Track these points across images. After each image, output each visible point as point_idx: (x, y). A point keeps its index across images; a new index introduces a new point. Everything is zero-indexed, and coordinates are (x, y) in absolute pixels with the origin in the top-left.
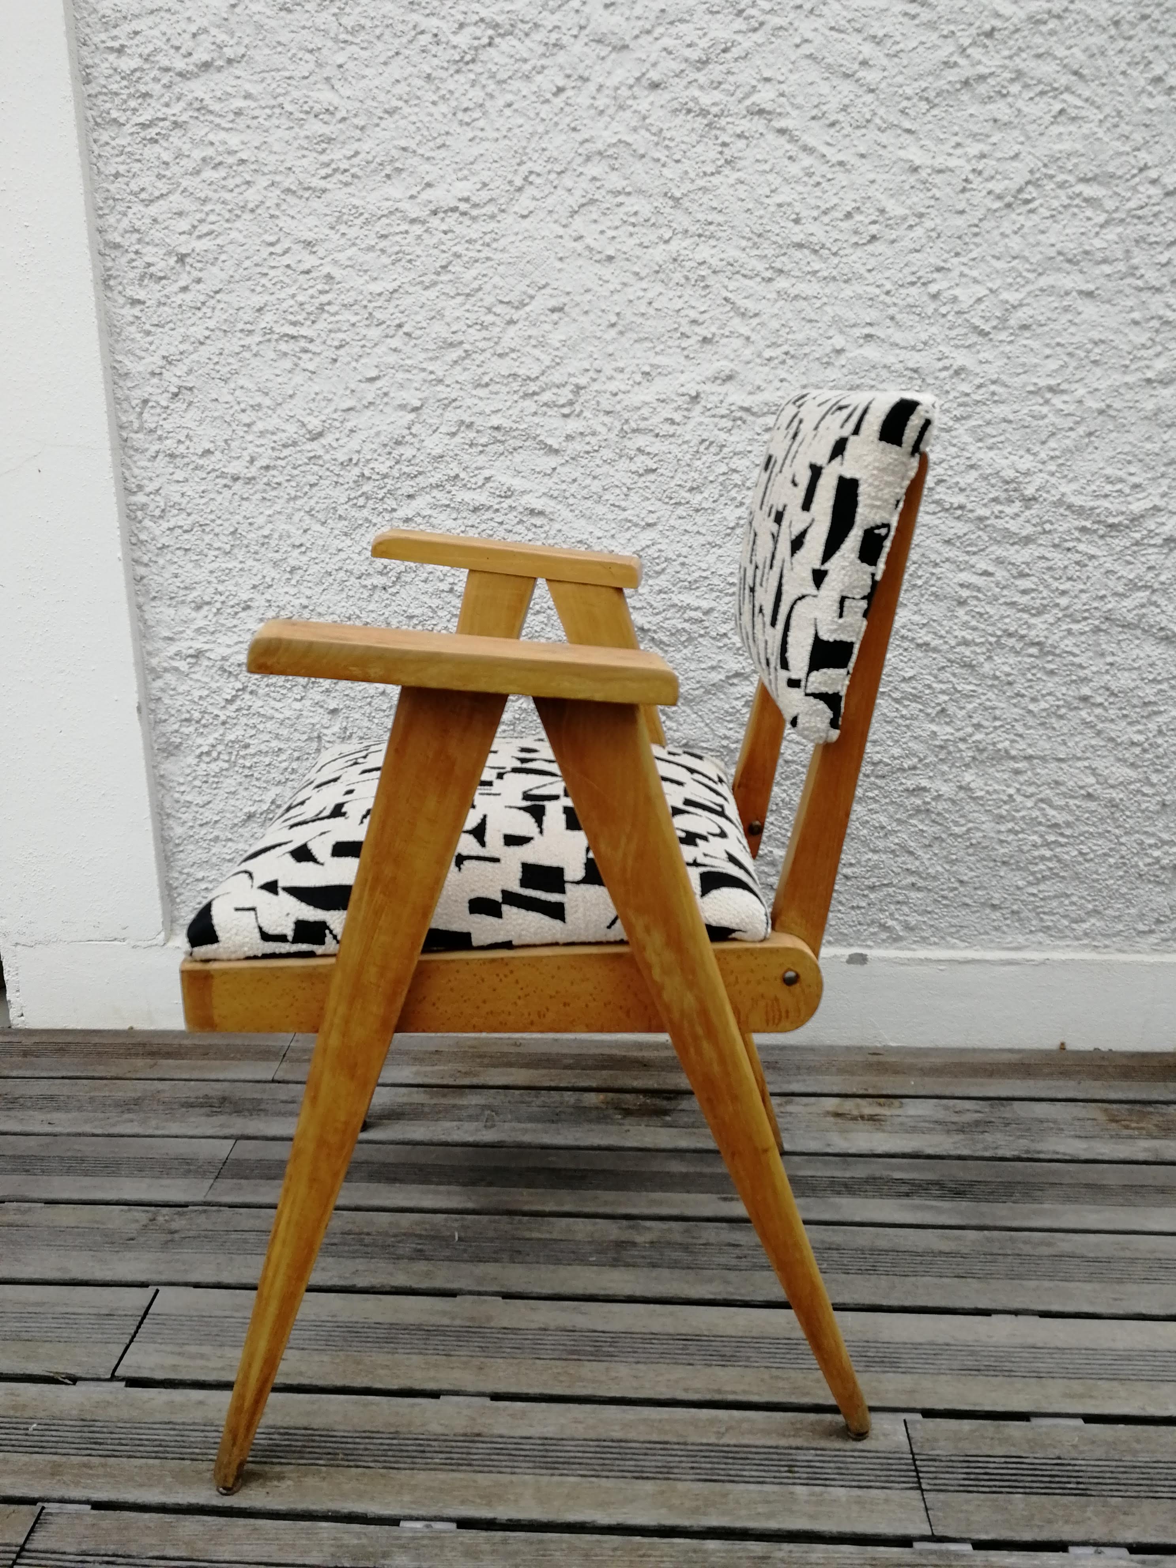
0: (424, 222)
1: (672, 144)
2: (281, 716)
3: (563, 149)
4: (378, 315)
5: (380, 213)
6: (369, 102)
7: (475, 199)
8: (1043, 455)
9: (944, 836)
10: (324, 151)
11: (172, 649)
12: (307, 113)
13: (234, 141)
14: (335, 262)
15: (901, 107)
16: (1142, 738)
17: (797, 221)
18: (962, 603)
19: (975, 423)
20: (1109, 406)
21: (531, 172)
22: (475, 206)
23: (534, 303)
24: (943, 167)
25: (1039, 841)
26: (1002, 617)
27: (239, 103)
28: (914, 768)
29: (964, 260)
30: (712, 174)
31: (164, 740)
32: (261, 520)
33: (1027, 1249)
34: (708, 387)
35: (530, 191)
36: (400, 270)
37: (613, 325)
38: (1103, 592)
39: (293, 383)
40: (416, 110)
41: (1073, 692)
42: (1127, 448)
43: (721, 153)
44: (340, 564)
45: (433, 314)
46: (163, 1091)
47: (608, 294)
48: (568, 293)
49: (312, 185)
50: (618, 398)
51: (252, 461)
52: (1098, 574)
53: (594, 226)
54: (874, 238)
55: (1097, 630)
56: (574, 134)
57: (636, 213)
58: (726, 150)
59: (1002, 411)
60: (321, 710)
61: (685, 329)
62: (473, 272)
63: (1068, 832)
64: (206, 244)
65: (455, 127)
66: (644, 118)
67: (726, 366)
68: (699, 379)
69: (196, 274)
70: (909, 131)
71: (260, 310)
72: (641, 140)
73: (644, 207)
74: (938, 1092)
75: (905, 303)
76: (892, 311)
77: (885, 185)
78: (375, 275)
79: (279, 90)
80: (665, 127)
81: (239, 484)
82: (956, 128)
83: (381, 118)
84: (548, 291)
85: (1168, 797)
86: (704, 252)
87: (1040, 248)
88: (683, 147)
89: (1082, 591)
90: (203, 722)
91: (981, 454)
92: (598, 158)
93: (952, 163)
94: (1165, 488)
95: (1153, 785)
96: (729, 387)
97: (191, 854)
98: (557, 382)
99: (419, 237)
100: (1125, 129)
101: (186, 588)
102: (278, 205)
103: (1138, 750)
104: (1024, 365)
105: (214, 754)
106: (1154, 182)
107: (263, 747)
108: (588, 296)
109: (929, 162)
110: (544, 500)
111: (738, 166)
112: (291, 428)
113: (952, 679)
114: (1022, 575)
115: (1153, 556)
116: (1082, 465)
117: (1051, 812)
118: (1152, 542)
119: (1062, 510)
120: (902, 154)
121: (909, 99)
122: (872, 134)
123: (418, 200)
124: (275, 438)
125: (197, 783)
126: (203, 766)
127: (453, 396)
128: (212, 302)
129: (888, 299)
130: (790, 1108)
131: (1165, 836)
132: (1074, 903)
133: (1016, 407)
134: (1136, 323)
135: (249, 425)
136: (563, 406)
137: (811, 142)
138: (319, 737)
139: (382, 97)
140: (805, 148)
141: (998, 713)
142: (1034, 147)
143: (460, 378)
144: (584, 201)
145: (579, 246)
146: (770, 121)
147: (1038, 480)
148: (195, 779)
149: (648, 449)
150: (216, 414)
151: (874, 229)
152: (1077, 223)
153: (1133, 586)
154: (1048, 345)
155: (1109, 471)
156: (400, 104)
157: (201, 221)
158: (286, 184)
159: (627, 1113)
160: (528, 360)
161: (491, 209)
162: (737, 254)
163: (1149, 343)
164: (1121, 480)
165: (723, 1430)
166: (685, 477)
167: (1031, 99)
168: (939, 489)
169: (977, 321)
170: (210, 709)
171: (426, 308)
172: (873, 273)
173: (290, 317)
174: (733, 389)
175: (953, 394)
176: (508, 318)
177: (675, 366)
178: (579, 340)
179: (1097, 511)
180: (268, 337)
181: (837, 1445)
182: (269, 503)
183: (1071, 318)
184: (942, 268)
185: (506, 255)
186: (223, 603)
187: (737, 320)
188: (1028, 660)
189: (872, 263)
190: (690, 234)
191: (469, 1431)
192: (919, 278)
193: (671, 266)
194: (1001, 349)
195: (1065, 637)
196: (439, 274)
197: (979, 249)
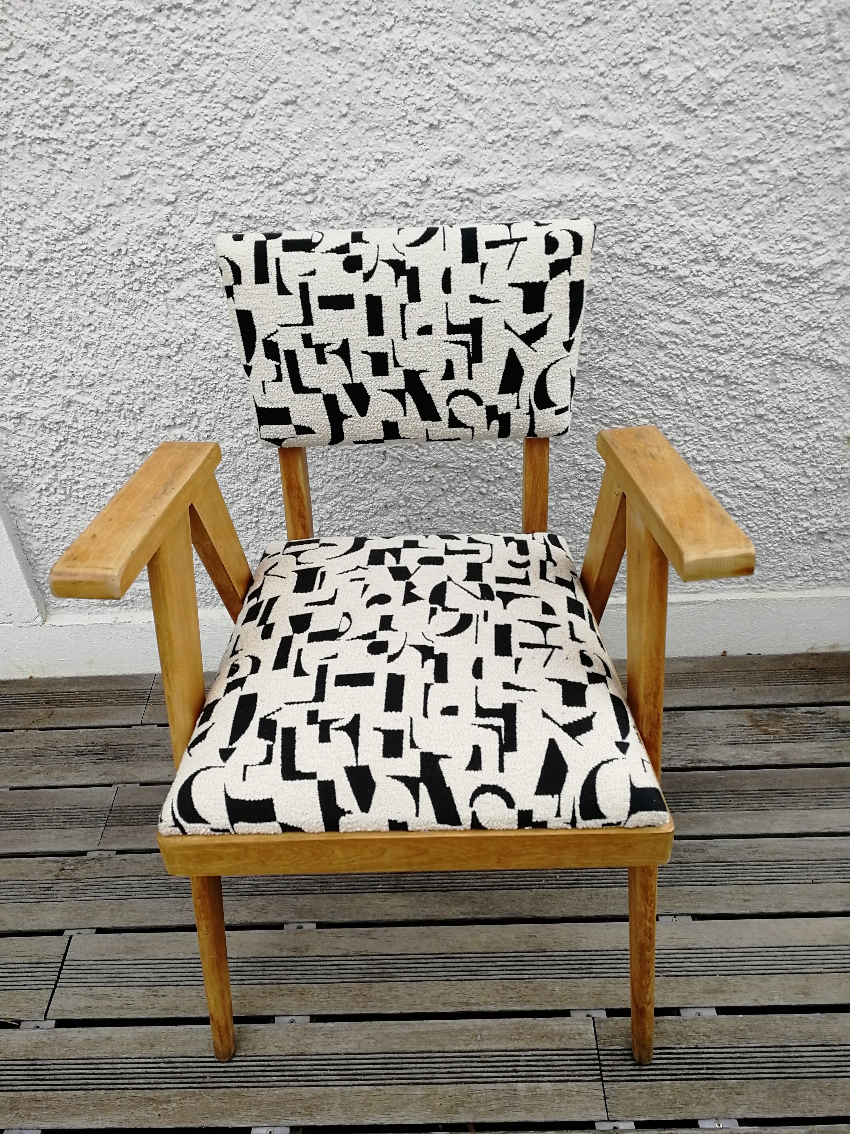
0: (150, 20)
2: (101, 460)
4: (121, 115)
5: (105, 13)
8: (738, 220)
14: (71, 64)
16: (803, 443)
18: (662, 347)
19: (679, 194)
20: (800, 174)
23: (267, 96)
29: (674, 38)
31: (7, 481)
33: (687, 857)
34: (436, 172)
36: (135, 70)
37: (344, 116)
38: (782, 333)
39: (53, 183)
41: (751, 411)
42: (813, 211)
44: (127, 339)
45: (173, 112)
46: (61, 740)
47: (336, 85)
48: (299, 87)
50: (355, 185)
51: (31, 254)
52: (778, 318)
53: (317, 17)
54: (588, 19)
55: (774, 363)
59: (704, 182)
60: (133, 453)
61: (413, 116)
62: (206, 69)
63: (739, 513)
67: (453, 151)
68: (428, 164)
71: (8, 115)
75: (617, 83)
76: (605, 92)
78: (111, 76)
81: (23, 274)
84: (279, 85)
85: (819, 485)
86: (426, 40)
87: (747, 25)
89: (764, 333)
91: (683, 222)
94: (842, 245)
95: (808, 477)
96: (456, 170)
98: (298, 172)
99: (148, 36)
103: (799, 452)
104: (726, 138)
105: (52, 490)
107: (90, 482)
108: (319, 88)
112: (62, 225)
113: (652, 407)
114: (714, 322)
115: (826, 302)
116: (772, 227)
118: (827, 290)
119: (751, 267)
124: (47, 234)
125: (42, 511)
126: (45, 498)
127: (204, 189)
129: (602, 81)
131: (814, 512)
133: (716, 178)
135: (20, 223)
136: (306, 194)
141: (688, 430)
143: (208, 172)
145: (304, 38)
147: (732, 242)
148: (40, 508)
153: (808, 327)
154: (748, 119)
155: (795, 232)
160: (268, 153)
162: (458, 40)
163: (842, 114)
164: (805, 239)
165: (469, 1038)
168: (645, 254)
169: (684, 99)
170: (40, 457)
171: (165, 107)
172: (588, 54)
173: (38, 121)
174: (460, 172)
175: (661, 168)
176: (244, 112)
177: (406, 152)
178: (314, 132)
179: (782, 267)
180: (21, 140)
181: (547, 1046)
182: (54, 291)
183: (771, 92)
184: (654, 48)
185: (235, 51)
186: (32, 374)
187: (461, 106)
188: (715, 389)
189: (587, 44)
190: (411, 21)
191: (295, 1051)
192: (632, 58)
193: (395, 55)
194: (705, 124)
195: (747, 370)
196: (172, 72)
197: (689, 28)
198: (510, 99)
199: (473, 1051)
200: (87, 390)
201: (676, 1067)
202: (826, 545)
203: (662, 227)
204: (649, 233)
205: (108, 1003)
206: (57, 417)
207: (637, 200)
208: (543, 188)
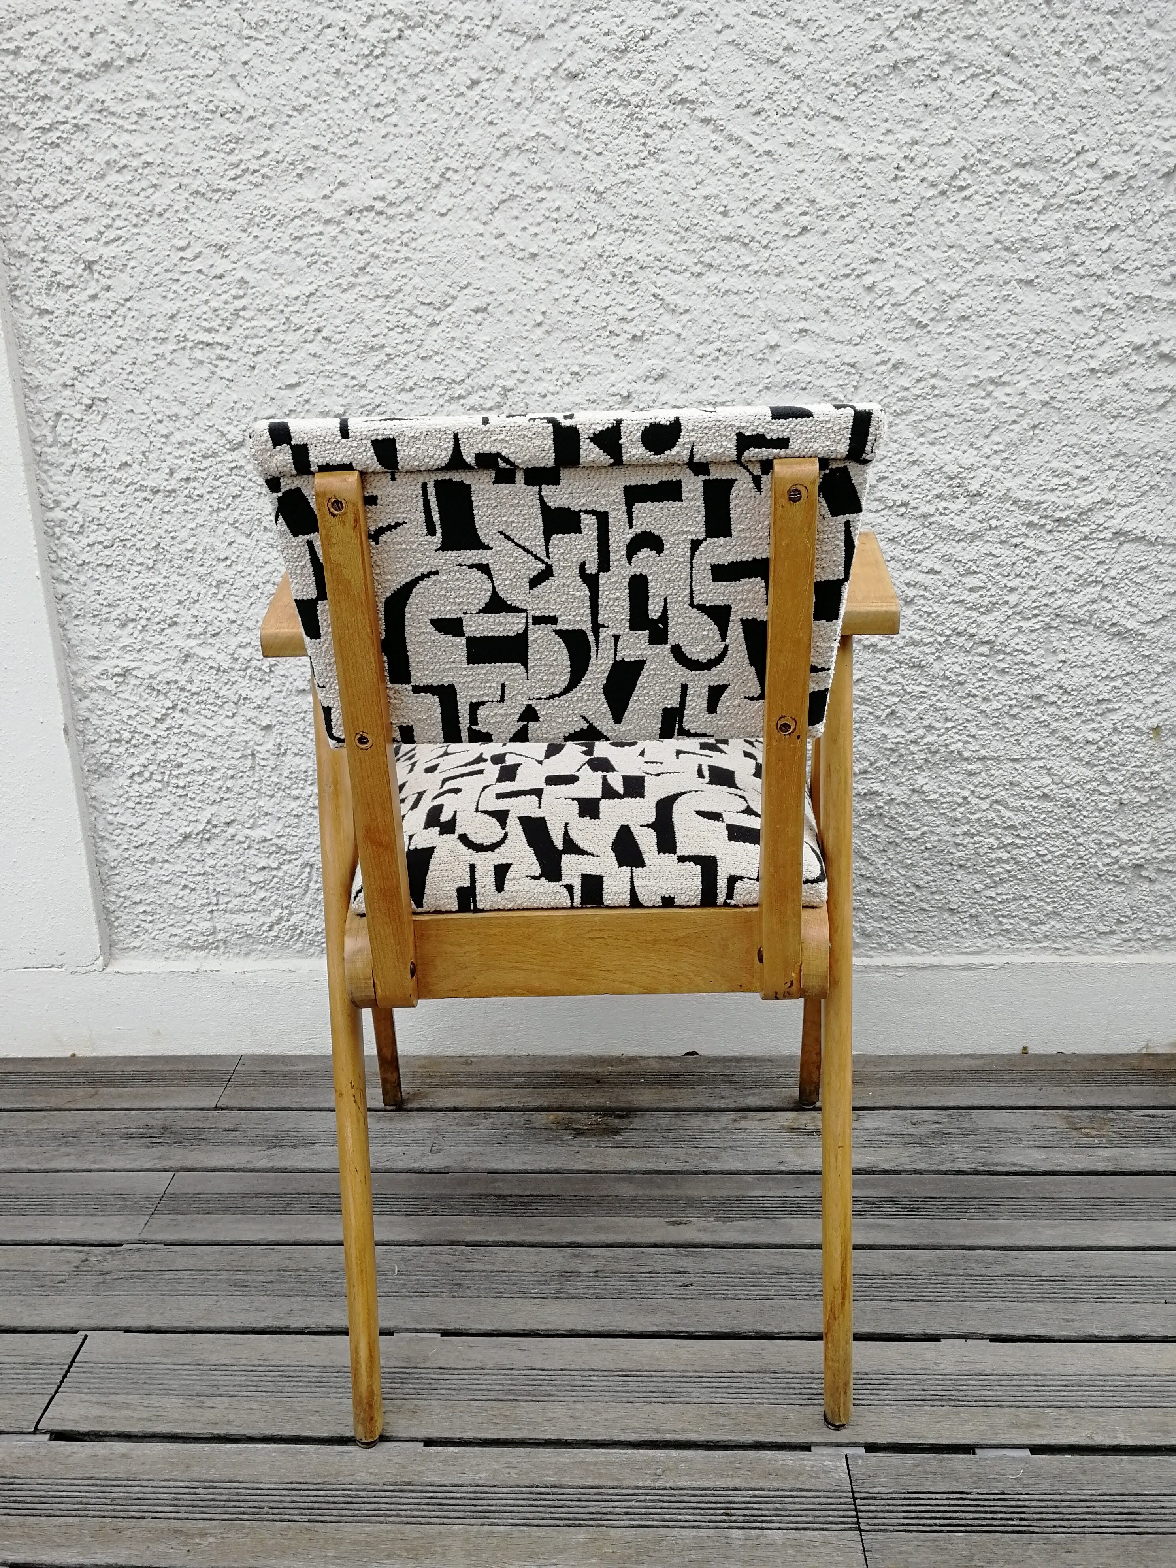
0: (339, 223)
1: (592, 137)
2: (213, 734)
3: (479, 143)
4: (296, 319)
5: (293, 214)
6: (276, 100)
7: (390, 197)
8: (987, 450)
9: (898, 840)
10: (232, 151)
11: (98, 668)
12: (213, 112)
13: (138, 143)
14: (248, 265)
15: (828, 93)
16: (1097, 736)
17: (725, 214)
19: (916, 418)
20: (1052, 398)
21: (448, 169)
22: (392, 204)
23: (456, 303)
24: (874, 155)
25: (996, 843)
26: (951, 616)
27: (142, 104)
28: (866, 772)
29: (899, 250)
30: (636, 166)
31: (94, 761)
32: (183, 534)
33: (980, 1269)
34: (640, 387)
35: (447, 188)
36: (317, 273)
37: (539, 325)
38: (1053, 589)
39: (210, 392)
40: (326, 106)
41: (1025, 691)
42: (1073, 441)
43: (644, 144)
44: (267, 577)
45: (352, 317)
46: (103, 1122)
47: (533, 293)
48: (491, 293)
49: (222, 187)
50: (547, 399)
51: (172, 473)
52: (1047, 569)
53: (515, 222)
54: (805, 229)
55: (1048, 627)
56: (490, 128)
57: (558, 209)
58: (649, 141)
59: (942, 404)
61: (614, 326)
62: (393, 273)
63: (1025, 833)
64: (113, 250)
65: (367, 123)
66: (563, 110)
67: (658, 365)
68: (630, 378)
69: (104, 282)
70: (837, 118)
71: (172, 317)
72: (560, 133)
73: (567, 203)
74: (896, 1103)
75: (839, 296)
76: (826, 304)
77: (815, 174)
78: (291, 278)
79: (182, 90)
80: (585, 119)
81: (159, 497)
82: (886, 115)
83: (290, 116)
84: (470, 291)
85: (1124, 796)
86: (630, 247)
87: (976, 237)
88: (605, 139)
89: (1031, 588)
90: (134, 742)
91: (922, 450)
92: (517, 152)
93: (883, 150)
94: (1113, 481)
95: (1110, 784)
96: (661, 385)
97: (128, 876)
98: (484, 385)
99: (334, 238)
100: (1061, 111)
101: (109, 605)
102: (186, 208)
103: (1093, 749)
104: (964, 357)
105: (147, 775)
106: (1092, 165)
107: (196, 766)
108: (512, 295)
109: (859, 150)
111: (662, 158)
112: (211, 438)
113: (901, 680)
114: (969, 572)
115: (1103, 551)
116: (1027, 459)
117: (1007, 814)
118: (1101, 536)
119: (1008, 505)
120: (831, 141)
121: (836, 85)
122: (799, 122)
123: (332, 200)
124: (194, 449)
125: (130, 804)
126: (136, 787)
128: (122, 311)
129: (822, 293)
130: (743, 1124)
131: (1124, 836)
132: (1032, 906)
133: (957, 400)
134: (1079, 312)
135: (166, 436)
137: (737, 132)
138: (253, 755)
139: (290, 94)
140: (730, 138)
141: (949, 714)
142: (966, 132)
143: (383, 383)
144: (504, 197)
145: (501, 244)
146: (694, 110)
147: (982, 475)
148: (128, 800)
150: (132, 426)
151: (804, 220)
152: (1014, 209)
153: (1084, 581)
154: (987, 336)
155: (1054, 464)
156: (309, 101)
157: (108, 227)
158: (194, 187)
159: (578, 1133)
160: (452, 363)
161: (407, 207)
162: (665, 248)
163: (1093, 332)
164: (1068, 474)
165: (659, 1471)
167: (963, 82)
168: (881, 486)
169: (915, 314)
170: (140, 728)
171: (344, 312)
172: (806, 265)
173: (205, 324)
174: (665, 388)
175: (892, 388)
176: (430, 319)
177: (605, 365)
178: (505, 341)
179: (1044, 506)
180: (182, 344)
181: (776, 1485)
182: (191, 516)
183: (1011, 308)
184: (877, 259)
185: (426, 255)
186: (148, 619)
187: (667, 317)
188: (977, 659)
189: (804, 255)
190: (615, 229)
191: (399, 1479)
192: (853, 270)
193: (597, 263)
194: (939, 341)
195: (1015, 635)
196: (356, 276)
197: (914, 239)
198: (721, 311)
199: (665, 1489)
200: (210, 641)
201: (971, 1516)
202: (1145, 885)
204: (884, 461)
205: (129, 1413)
206: (170, 676)
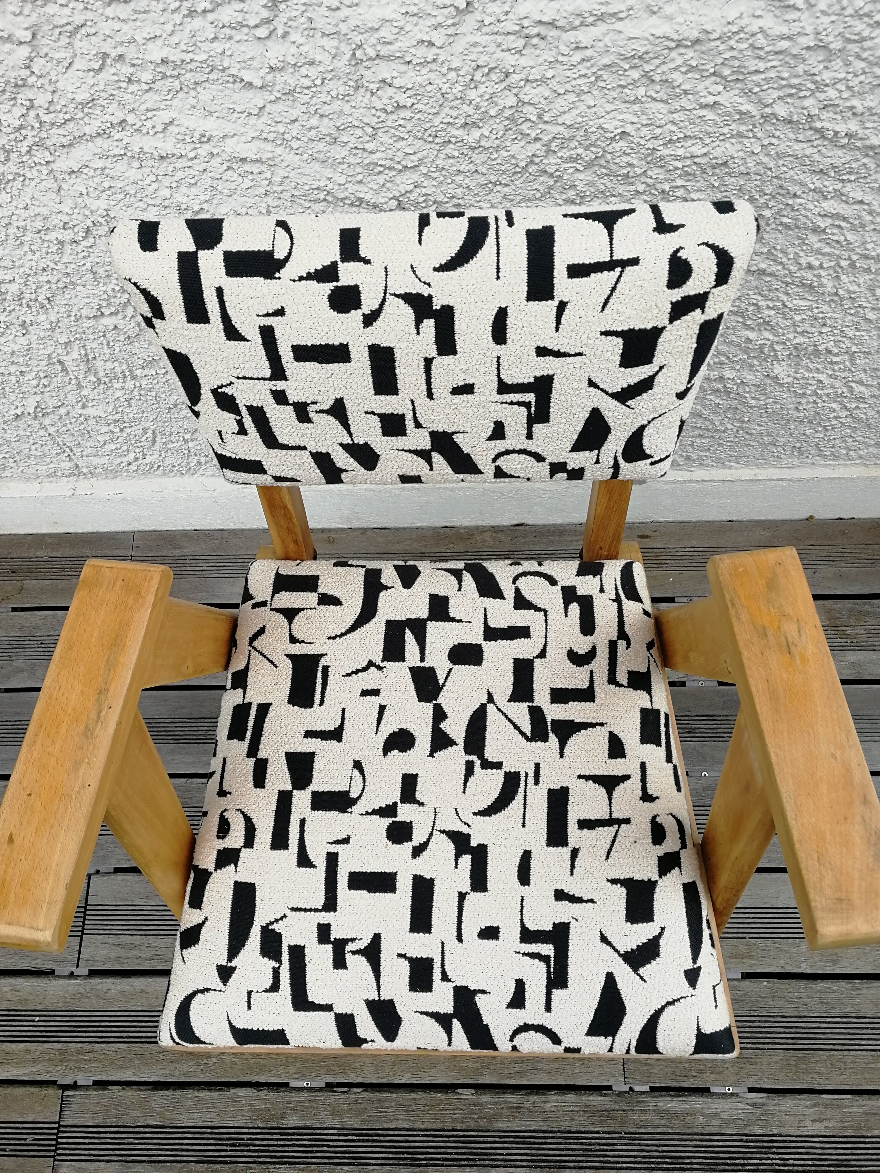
50: (341, 14)
60: (51, 343)
110: (256, 143)
127: (78, 19)
136: (255, 26)
141: (829, 322)
149: (397, 83)
166: (455, 114)
203: (862, 78)
205: (137, 953)
207: (830, 39)
208: (670, 18)
